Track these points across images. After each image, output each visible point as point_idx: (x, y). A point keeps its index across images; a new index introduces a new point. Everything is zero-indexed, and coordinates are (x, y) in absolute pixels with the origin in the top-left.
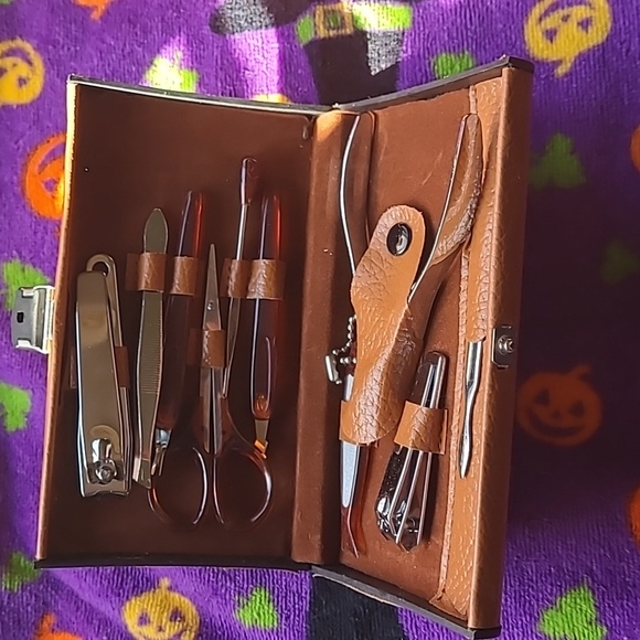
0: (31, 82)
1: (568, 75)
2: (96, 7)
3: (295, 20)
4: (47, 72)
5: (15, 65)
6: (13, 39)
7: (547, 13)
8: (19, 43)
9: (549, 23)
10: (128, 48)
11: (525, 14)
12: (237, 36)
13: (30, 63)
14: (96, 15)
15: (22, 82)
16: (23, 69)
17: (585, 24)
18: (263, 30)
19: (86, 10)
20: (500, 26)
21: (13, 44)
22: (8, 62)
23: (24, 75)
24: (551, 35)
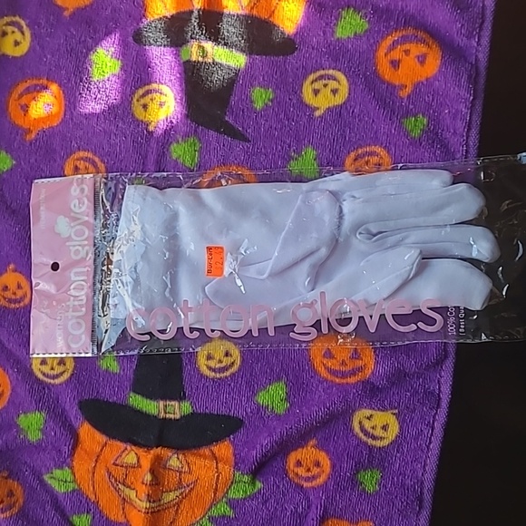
0: (21, 45)
1: (321, 117)
2: (67, 9)
3: (181, 46)
4: (32, 41)
5: (13, 32)
6: (15, 16)
7: (316, 80)
8: (17, 19)
9: (316, 86)
10: (83, 39)
11: (305, 77)
12: (147, 47)
13: (23, 33)
14: (66, 14)
15: (17, 43)
16: (18, 36)
17: (334, 92)
18: (162, 48)
19: (62, 9)
20: (291, 80)
21: (14, 19)
22: (10, 29)
23: (19, 40)
24: (316, 92)
